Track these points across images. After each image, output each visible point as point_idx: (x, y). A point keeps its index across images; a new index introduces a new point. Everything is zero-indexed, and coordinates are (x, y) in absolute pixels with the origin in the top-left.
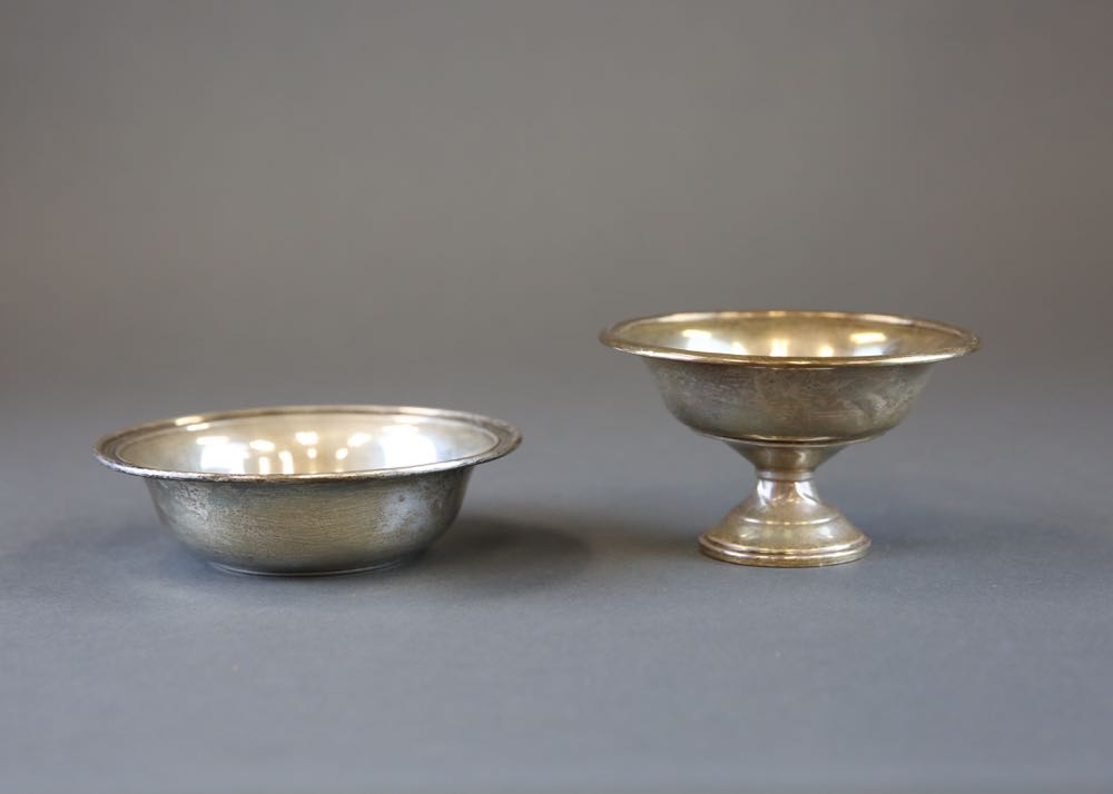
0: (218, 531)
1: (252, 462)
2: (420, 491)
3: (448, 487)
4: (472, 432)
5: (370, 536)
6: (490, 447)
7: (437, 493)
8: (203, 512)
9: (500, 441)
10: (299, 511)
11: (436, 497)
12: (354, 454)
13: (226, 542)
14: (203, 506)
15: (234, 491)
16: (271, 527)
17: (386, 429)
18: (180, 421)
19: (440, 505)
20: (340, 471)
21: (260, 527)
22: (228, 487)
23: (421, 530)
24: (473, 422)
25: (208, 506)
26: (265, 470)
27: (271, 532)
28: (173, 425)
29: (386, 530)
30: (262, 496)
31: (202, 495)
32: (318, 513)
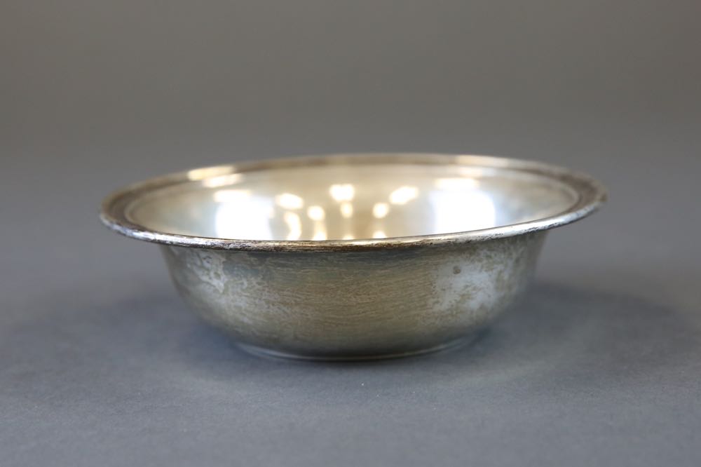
0: (235, 307)
1: (278, 223)
2: (480, 261)
3: (515, 256)
4: (548, 187)
5: (418, 315)
6: (568, 206)
7: (502, 262)
8: (219, 283)
9: (580, 199)
10: (332, 285)
11: (500, 267)
12: (396, 214)
13: (246, 320)
14: (218, 276)
15: (252, 259)
16: (297, 304)
17: (442, 183)
18: (195, 174)
19: (506, 276)
20: (379, 236)
21: (285, 304)
22: (245, 254)
23: (482, 307)
24: (549, 175)
25: (223, 277)
26: (294, 235)
27: (297, 309)
28: (187, 181)
29: (437, 308)
30: (283, 266)
31: (216, 263)
32: (354, 287)
